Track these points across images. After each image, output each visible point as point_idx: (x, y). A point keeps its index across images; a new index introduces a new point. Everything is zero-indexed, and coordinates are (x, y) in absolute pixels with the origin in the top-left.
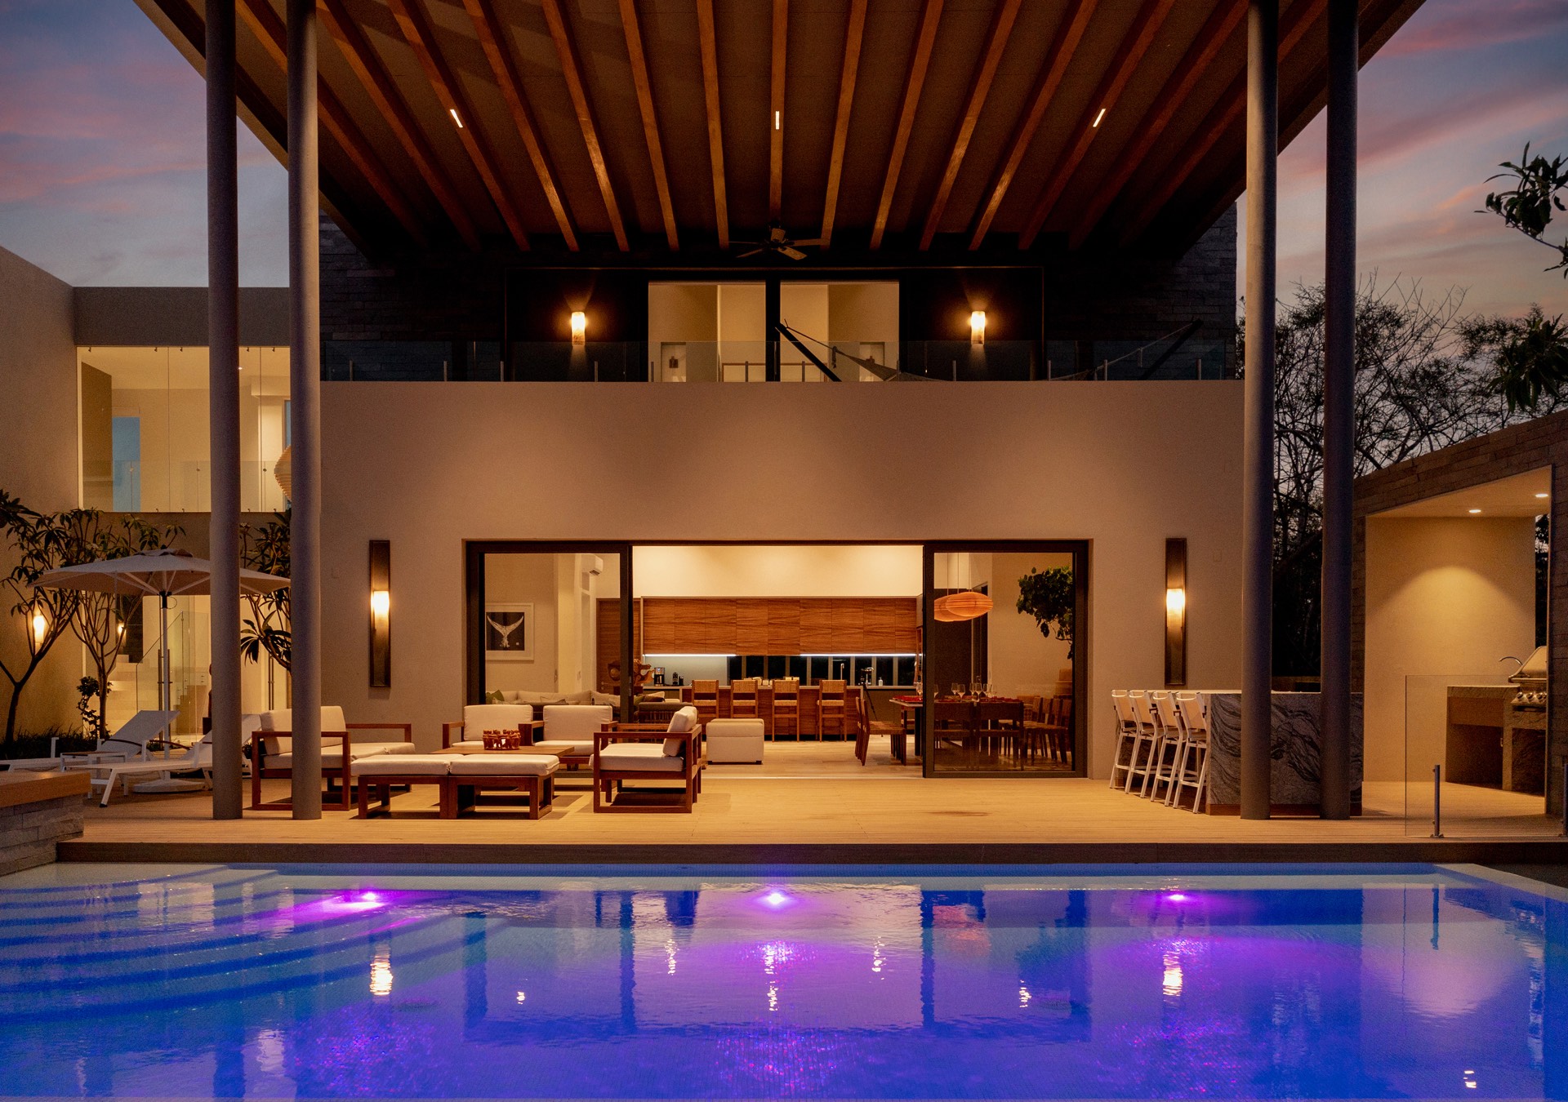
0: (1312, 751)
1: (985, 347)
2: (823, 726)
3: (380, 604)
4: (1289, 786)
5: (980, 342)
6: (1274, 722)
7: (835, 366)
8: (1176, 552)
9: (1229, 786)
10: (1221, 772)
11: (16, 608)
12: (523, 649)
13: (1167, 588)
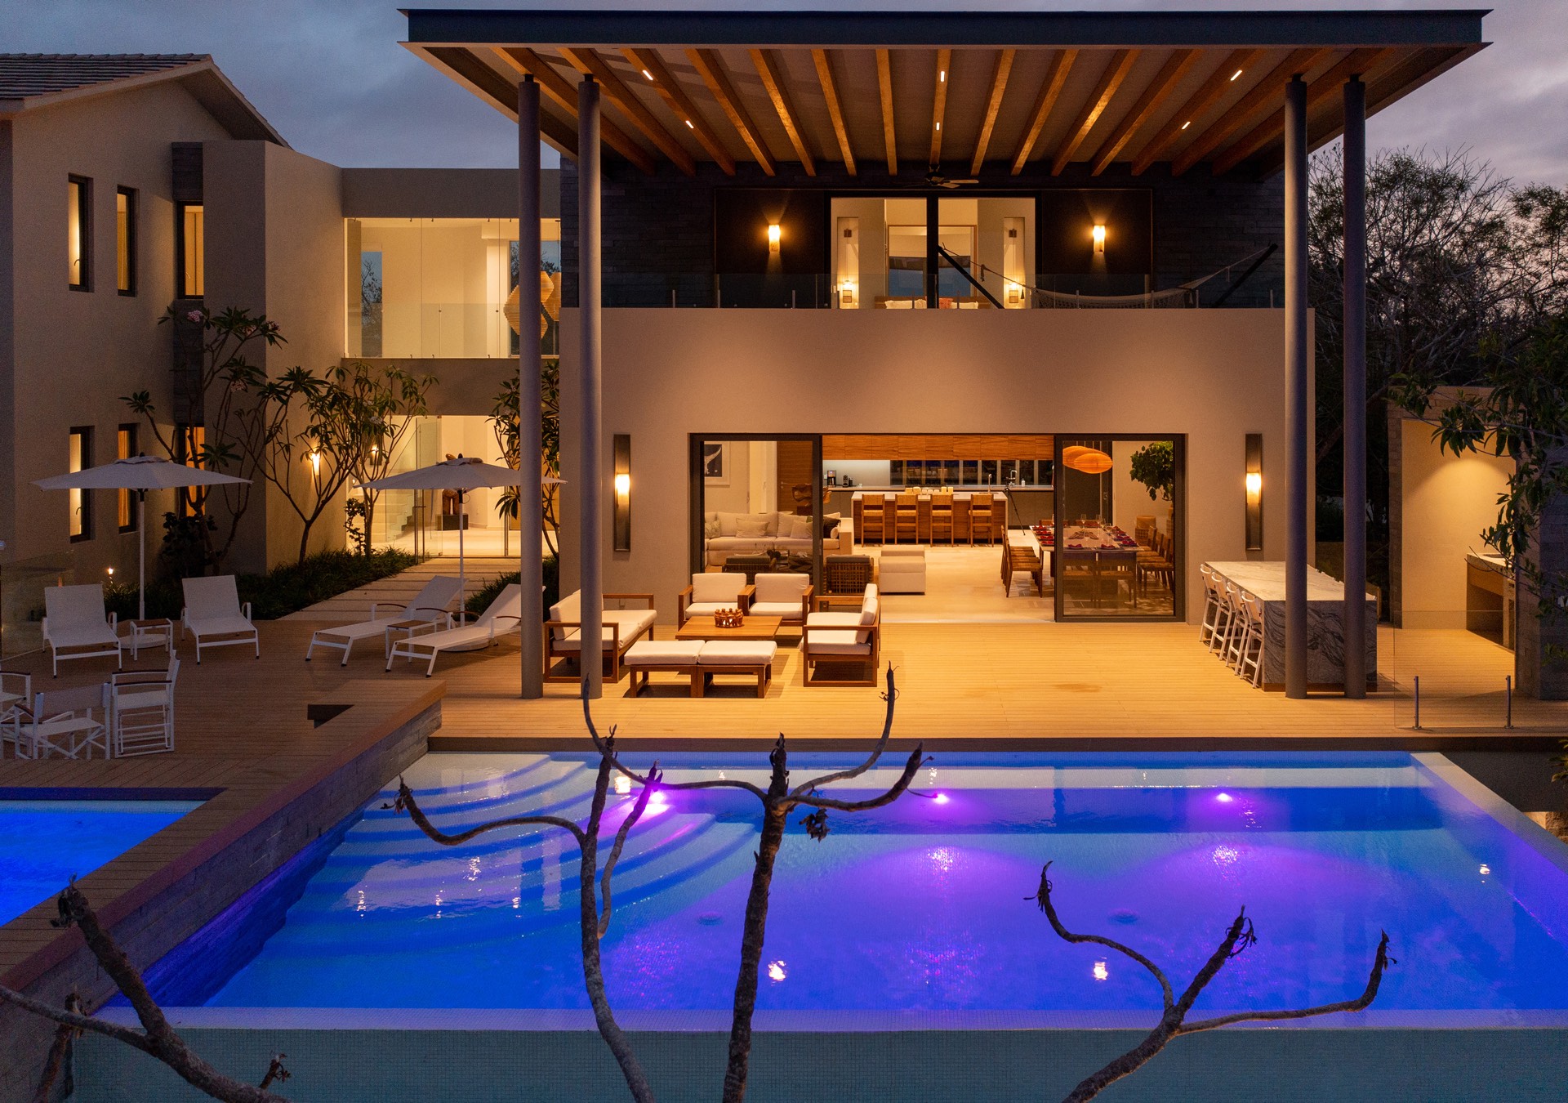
0: (1340, 644)
1: (1105, 253)
2: (974, 531)
3: (622, 484)
4: (1321, 668)
5: (1101, 251)
6: (1310, 620)
7: (983, 280)
8: (1254, 444)
9: (1278, 670)
10: (1272, 659)
11: (305, 456)
12: (721, 476)
13: (1246, 472)
